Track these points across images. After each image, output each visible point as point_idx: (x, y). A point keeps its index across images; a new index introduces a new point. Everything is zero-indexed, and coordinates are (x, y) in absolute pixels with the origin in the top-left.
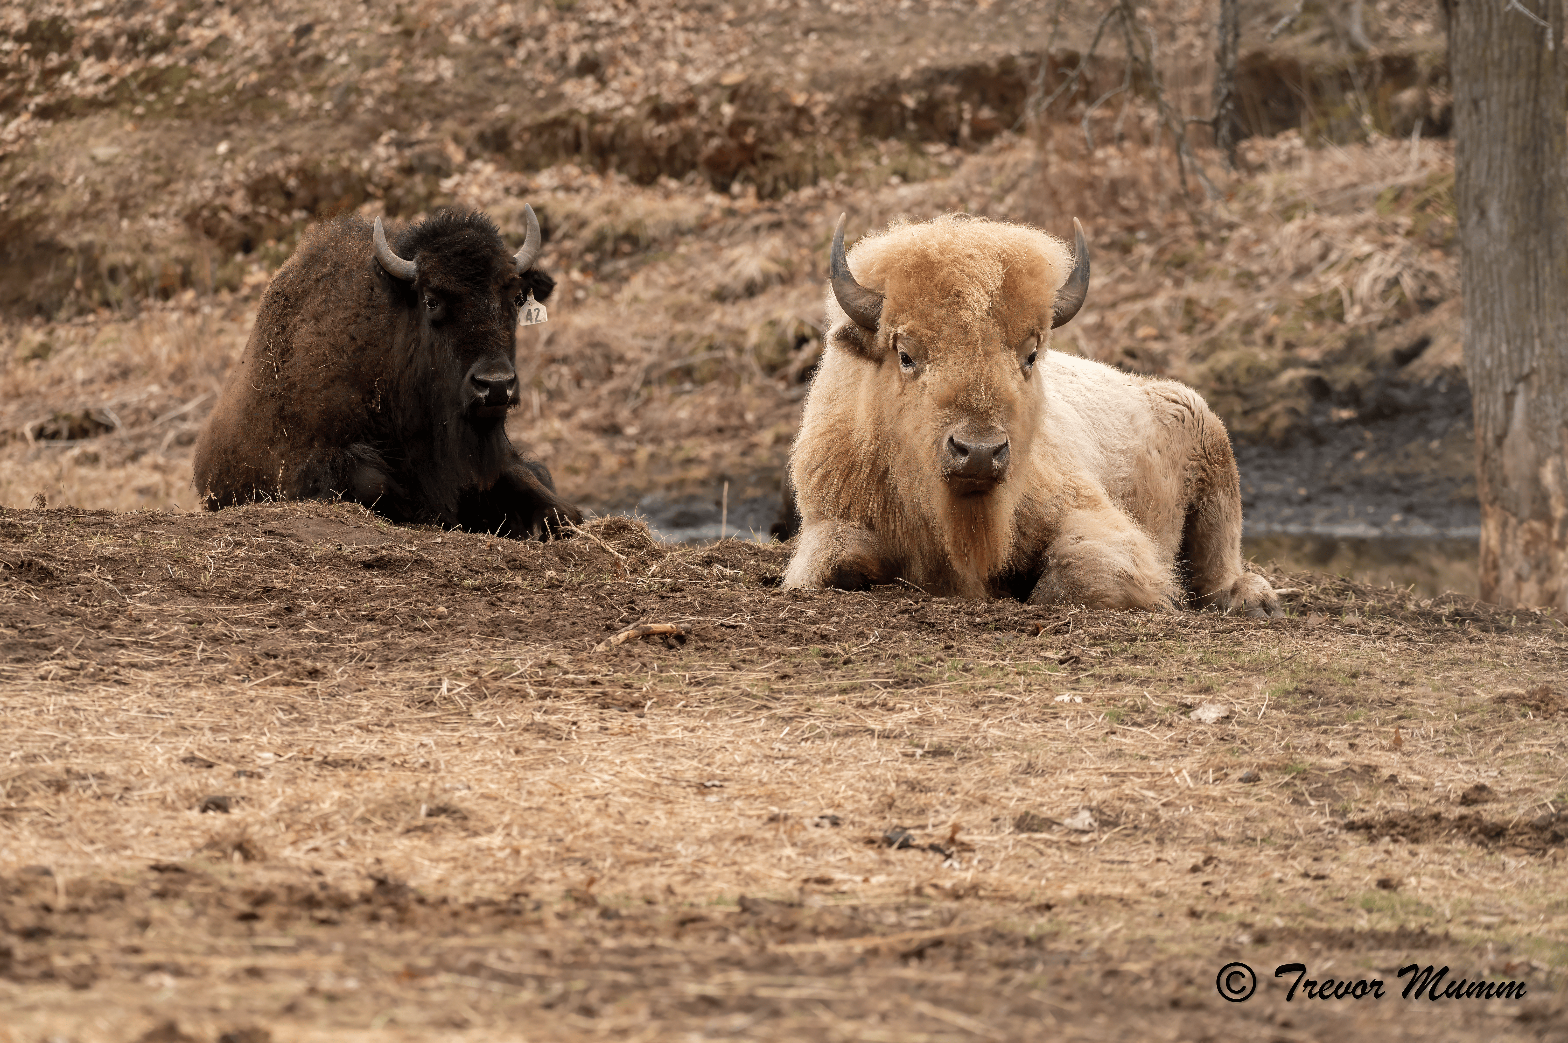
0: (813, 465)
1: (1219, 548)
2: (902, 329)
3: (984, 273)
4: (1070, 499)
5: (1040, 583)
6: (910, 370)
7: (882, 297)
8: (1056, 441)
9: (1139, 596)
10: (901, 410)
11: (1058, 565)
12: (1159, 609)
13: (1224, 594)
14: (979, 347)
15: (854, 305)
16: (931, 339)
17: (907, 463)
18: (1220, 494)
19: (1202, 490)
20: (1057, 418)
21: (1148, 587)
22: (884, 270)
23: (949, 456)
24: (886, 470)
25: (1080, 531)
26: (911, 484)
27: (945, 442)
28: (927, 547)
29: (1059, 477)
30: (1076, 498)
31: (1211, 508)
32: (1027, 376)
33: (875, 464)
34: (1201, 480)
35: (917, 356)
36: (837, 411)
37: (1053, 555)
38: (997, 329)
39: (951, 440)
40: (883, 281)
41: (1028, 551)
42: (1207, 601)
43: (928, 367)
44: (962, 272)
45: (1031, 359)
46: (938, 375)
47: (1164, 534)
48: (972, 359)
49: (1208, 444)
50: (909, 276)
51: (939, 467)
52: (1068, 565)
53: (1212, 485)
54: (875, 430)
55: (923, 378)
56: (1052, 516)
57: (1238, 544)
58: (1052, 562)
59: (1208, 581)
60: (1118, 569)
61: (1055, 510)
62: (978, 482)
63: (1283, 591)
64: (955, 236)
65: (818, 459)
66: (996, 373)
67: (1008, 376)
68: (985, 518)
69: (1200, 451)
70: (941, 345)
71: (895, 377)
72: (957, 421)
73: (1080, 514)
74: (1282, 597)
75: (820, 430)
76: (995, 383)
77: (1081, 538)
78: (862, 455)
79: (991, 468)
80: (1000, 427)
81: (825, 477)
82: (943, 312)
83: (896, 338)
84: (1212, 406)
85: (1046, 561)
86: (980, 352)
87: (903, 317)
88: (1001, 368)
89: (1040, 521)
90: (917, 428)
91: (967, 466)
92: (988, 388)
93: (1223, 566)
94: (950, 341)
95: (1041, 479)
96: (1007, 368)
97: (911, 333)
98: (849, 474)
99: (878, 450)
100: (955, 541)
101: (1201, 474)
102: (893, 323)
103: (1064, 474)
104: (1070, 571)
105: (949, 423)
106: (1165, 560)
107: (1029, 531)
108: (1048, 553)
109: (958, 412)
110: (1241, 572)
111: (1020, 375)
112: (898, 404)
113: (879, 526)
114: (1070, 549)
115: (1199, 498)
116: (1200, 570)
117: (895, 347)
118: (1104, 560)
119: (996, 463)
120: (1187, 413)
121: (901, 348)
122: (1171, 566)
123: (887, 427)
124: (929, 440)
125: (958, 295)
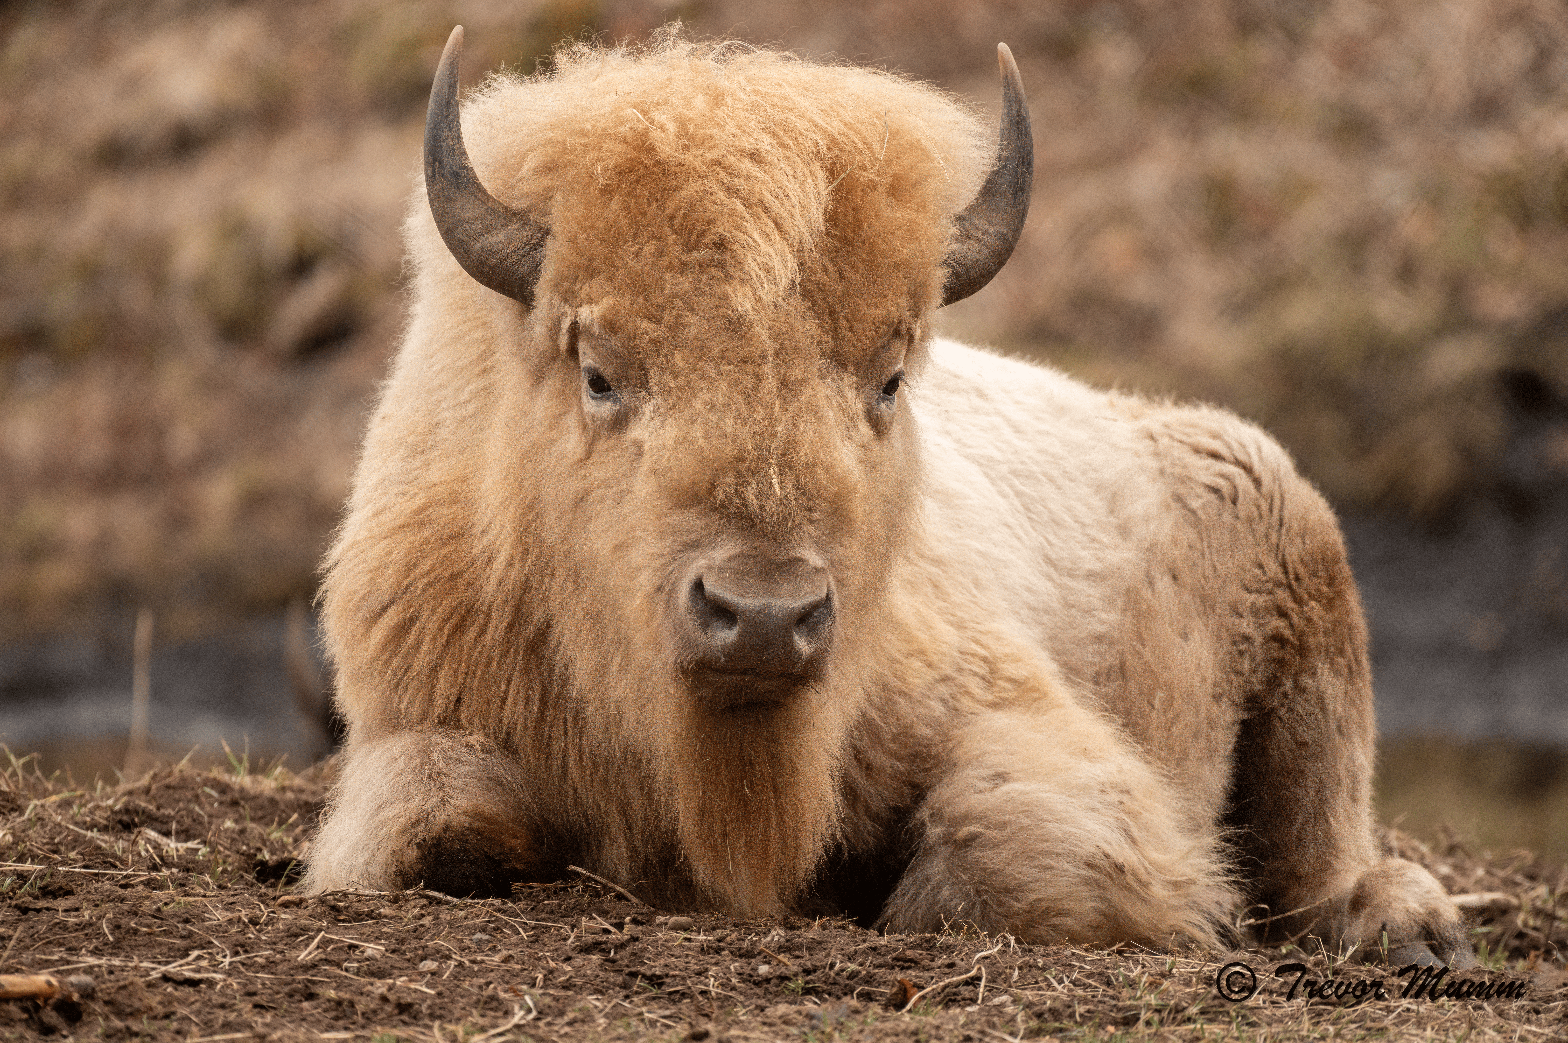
0: (374, 603)
1: (1322, 800)
2: (589, 314)
3: (782, 196)
4: (975, 686)
5: (905, 882)
6: (604, 409)
7: (544, 233)
8: (942, 550)
9: (1136, 912)
10: (582, 498)
11: (949, 839)
12: (1186, 946)
13: (1334, 909)
14: (768, 369)
15: (478, 246)
16: (657, 345)
17: (595, 619)
18: (1323, 671)
19: (1281, 663)
20: (946, 498)
21: (1158, 890)
22: (549, 168)
23: (692, 625)
24: (547, 626)
25: (999, 761)
26: (602, 669)
27: (684, 591)
28: (638, 807)
29: (948, 634)
30: (988, 682)
31: (1301, 704)
32: (878, 425)
33: (518, 609)
34: (1278, 639)
35: (623, 377)
36: (435, 474)
37: (936, 817)
38: (812, 324)
39: (698, 586)
40: (547, 196)
41: (877, 805)
42: (1293, 926)
43: (648, 409)
44: (732, 191)
45: (891, 387)
46: (672, 431)
47: (1191, 765)
48: (749, 398)
49: (1293, 554)
50: (607, 191)
51: (669, 647)
52: (970, 841)
53: (1303, 650)
54: (522, 535)
55: (637, 431)
56: (935, 724)
57: (1366, 790)
58: (934, 832)
59: (1294, 876)
60: (1087, 848)
61: (939, 710)
62: (761, 685)
63: (1472, 899)
64: (717, 99)
65: (385, 586)
66: (807, 433)
67: (836, 436)
68: (775, 761)
69: (1274, 570)
70: (678, 358)
71: (572, 420)
72: (714, 543)
73: (999, 720)
74: (1471, 914)
75: (390, 520)
76: (803, 454)
77: (1001, 777)
78: (490, 588)
79: (791, 654)
80: (814, 558)
81: (403, 629)
82: (686, 283)
83: (575, 331)
84: (1304, 468)
85: (919, 832)
86: (771, 384)
87: (594, 286)
88: (818, 418)
89: (905, 733)
90: (620, 547)
91: (734, 653)
92: (786, 466)
93: (1330, 842)
94: (701, 353)
95: (909, 639)
96: (831, 415)
97: (610, 325)
98: (460, 627)
99: (525, 584)
100: (703, 812)
101: (1277, 624)
102: (569, 297)
103: (960, 626)
104: (977, 855)
105: (695, 545)
106: (1196, 829)
107: (879, 759)
108: (924, 813)
109: (716, 523)
110: (1373, 855)
111: (864, 430)
112: (576, 484)
113: (528, 752)
114: (976, 802)
115: (1273, 682)
116: (1279, 851)
117: (573, 351)
118: (1054, 828)
119: (802, 644)
120: (1243, 480)
121: (588, 359)
122: (1210, 840)
123: (550, 532)
124: (646, 580)
125: (721, 245)
